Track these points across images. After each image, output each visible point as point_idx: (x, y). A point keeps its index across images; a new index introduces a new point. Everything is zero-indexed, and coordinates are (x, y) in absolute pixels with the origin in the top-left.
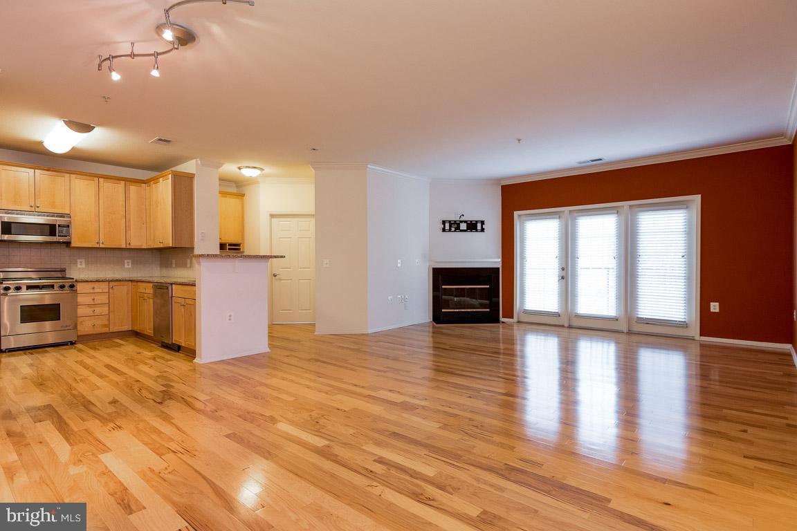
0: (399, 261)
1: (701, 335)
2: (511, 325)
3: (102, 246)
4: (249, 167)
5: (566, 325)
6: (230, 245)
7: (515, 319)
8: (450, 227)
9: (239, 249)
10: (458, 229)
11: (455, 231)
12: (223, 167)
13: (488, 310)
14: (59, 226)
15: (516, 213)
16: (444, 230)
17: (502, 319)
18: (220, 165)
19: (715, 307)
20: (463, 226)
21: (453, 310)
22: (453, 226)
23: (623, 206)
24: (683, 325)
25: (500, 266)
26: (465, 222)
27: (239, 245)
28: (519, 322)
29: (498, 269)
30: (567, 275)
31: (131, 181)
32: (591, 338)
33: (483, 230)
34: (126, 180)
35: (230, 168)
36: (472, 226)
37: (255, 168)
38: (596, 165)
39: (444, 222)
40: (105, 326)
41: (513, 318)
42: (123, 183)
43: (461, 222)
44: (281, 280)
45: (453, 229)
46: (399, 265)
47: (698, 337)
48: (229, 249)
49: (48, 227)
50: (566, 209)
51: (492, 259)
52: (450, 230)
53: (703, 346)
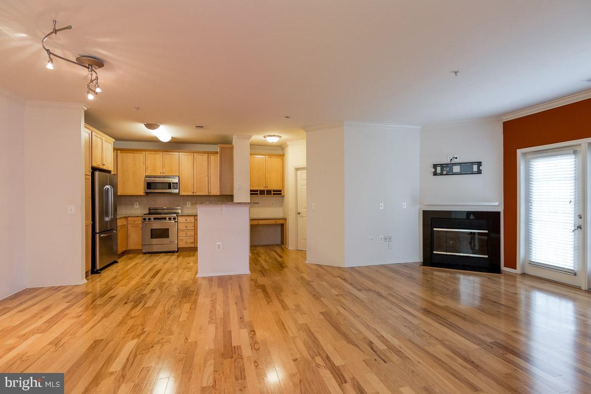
0: (382, 204)
2: (513, 277)
3: (195, 194)
4: (271, 136)
6: (274, 191)
7: (518, 271)
8: (442, 170)
9: (281, 194)
10: (451, 172)
11: (447, 174)
12: (252, 137)
13: (487, 256)
14: (173, 183)
15: (519, 152)
16: (435, 174)
17: (503, 268)
18: (250, 137)
20: (457, 169)
21: (445, 253)
25: (501, 209)
26: (458, 164)
27: (281, 191)
28: (524, 275)
29: (499, 213)
30: (585, 224)
31: (211, 153)
33: (479, 172)
34: (209, 153)
35: (258, 138)
36: (466, 169)
37: (274, 136)
39: (434, 166)
40: (192, 243)
41: (515, 268)
42: (207, 155)
43: (454, 164)
44: (303, 217)
45: (445, 173)
46: (382, 208)
48: (274, 194)
49: (168, 184)
51: (494, 203)
52: (441, 174)
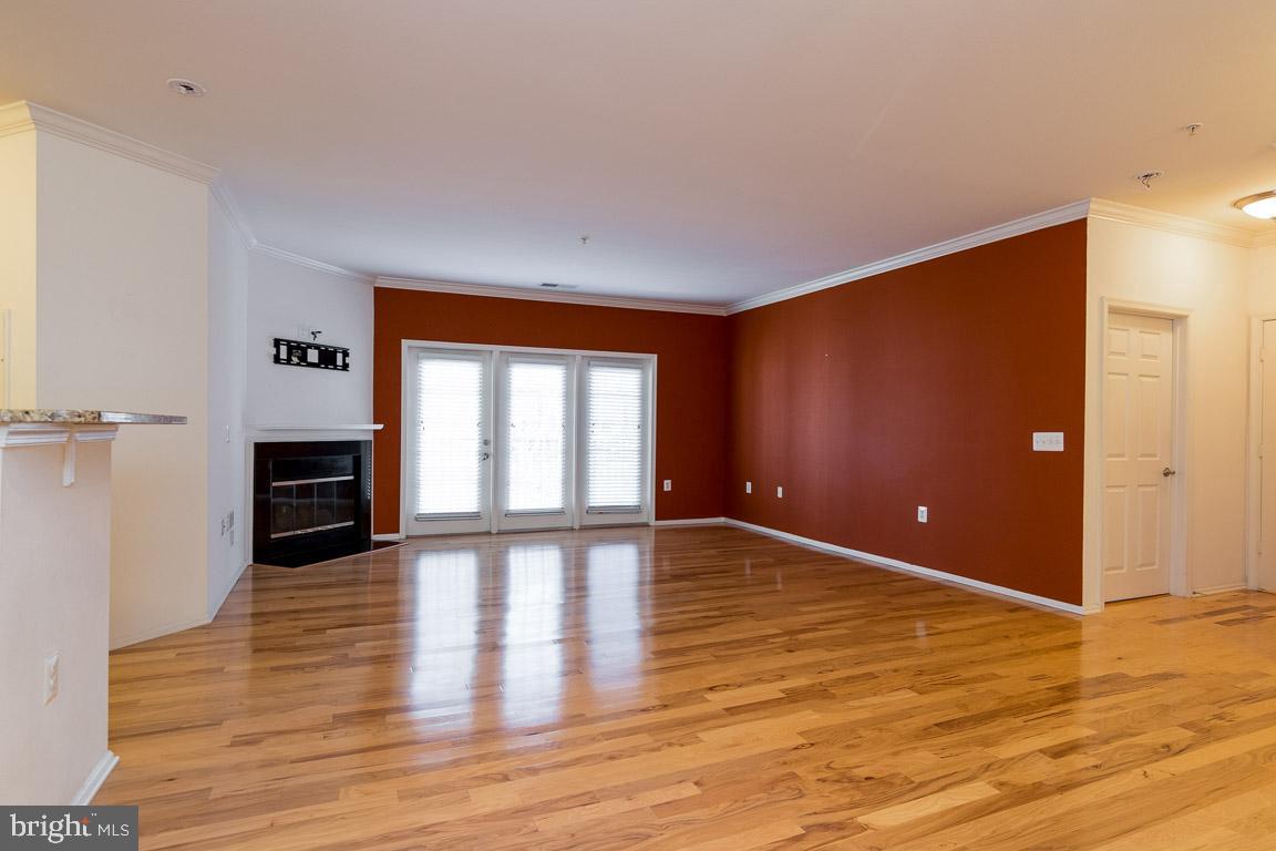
1: (657, 519)
2: (395, 546)
5: (494, 531)
7: (402, 534)
8: (290, 353)
10: (303, 359)
11: (298, 364)
13: (352, 523)
15: (405, 343)
16: (280, 360)
17: (374, 537)
19: (667, 485)
20: (313, 356)
22: (292, 352)
23: (574, 356)
24: (637, 510)
25: (372, 439)
26: (317, 347)
28: (409, 537)
30: (493, 452)
32: (526, 544)
33: (345, 367)
36: (328, 358)
38: (549, 291)
39: (277, 343)
41: (398, 532)
43: (310, 346)
45: (295, 360)
47: (653, 522)
50: (497, 348)
52: (289, 361)
53: (659, 531)
